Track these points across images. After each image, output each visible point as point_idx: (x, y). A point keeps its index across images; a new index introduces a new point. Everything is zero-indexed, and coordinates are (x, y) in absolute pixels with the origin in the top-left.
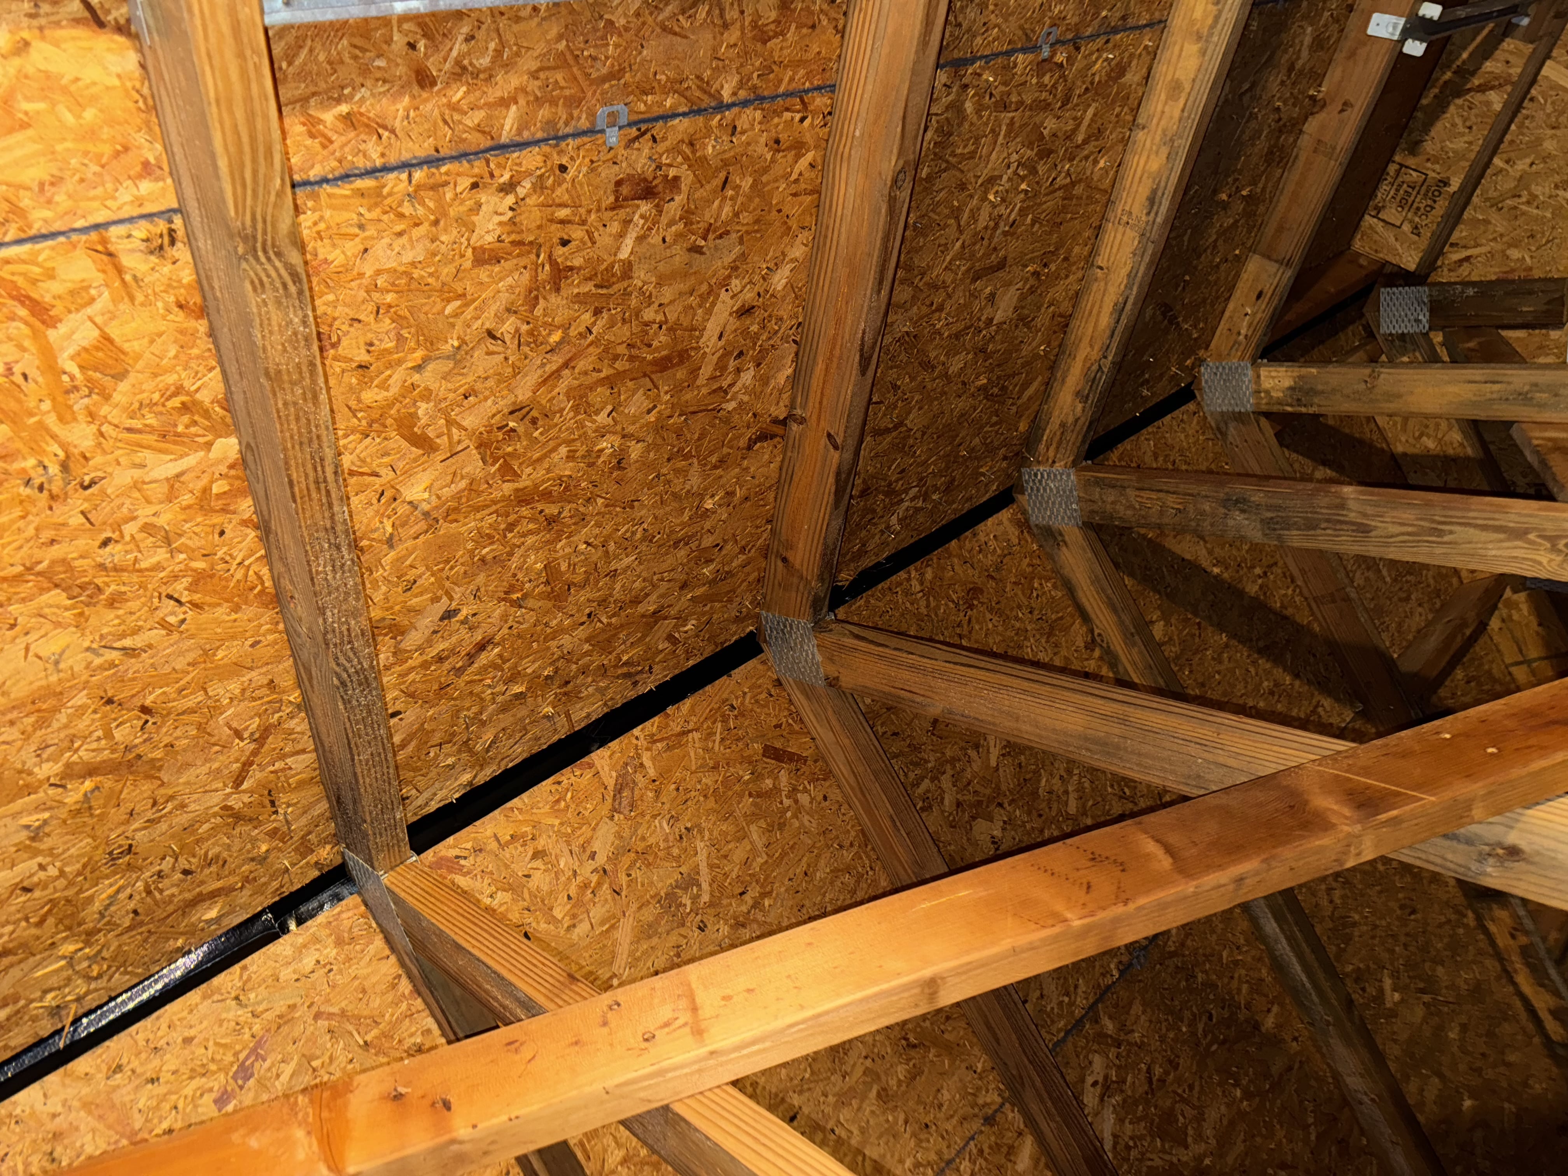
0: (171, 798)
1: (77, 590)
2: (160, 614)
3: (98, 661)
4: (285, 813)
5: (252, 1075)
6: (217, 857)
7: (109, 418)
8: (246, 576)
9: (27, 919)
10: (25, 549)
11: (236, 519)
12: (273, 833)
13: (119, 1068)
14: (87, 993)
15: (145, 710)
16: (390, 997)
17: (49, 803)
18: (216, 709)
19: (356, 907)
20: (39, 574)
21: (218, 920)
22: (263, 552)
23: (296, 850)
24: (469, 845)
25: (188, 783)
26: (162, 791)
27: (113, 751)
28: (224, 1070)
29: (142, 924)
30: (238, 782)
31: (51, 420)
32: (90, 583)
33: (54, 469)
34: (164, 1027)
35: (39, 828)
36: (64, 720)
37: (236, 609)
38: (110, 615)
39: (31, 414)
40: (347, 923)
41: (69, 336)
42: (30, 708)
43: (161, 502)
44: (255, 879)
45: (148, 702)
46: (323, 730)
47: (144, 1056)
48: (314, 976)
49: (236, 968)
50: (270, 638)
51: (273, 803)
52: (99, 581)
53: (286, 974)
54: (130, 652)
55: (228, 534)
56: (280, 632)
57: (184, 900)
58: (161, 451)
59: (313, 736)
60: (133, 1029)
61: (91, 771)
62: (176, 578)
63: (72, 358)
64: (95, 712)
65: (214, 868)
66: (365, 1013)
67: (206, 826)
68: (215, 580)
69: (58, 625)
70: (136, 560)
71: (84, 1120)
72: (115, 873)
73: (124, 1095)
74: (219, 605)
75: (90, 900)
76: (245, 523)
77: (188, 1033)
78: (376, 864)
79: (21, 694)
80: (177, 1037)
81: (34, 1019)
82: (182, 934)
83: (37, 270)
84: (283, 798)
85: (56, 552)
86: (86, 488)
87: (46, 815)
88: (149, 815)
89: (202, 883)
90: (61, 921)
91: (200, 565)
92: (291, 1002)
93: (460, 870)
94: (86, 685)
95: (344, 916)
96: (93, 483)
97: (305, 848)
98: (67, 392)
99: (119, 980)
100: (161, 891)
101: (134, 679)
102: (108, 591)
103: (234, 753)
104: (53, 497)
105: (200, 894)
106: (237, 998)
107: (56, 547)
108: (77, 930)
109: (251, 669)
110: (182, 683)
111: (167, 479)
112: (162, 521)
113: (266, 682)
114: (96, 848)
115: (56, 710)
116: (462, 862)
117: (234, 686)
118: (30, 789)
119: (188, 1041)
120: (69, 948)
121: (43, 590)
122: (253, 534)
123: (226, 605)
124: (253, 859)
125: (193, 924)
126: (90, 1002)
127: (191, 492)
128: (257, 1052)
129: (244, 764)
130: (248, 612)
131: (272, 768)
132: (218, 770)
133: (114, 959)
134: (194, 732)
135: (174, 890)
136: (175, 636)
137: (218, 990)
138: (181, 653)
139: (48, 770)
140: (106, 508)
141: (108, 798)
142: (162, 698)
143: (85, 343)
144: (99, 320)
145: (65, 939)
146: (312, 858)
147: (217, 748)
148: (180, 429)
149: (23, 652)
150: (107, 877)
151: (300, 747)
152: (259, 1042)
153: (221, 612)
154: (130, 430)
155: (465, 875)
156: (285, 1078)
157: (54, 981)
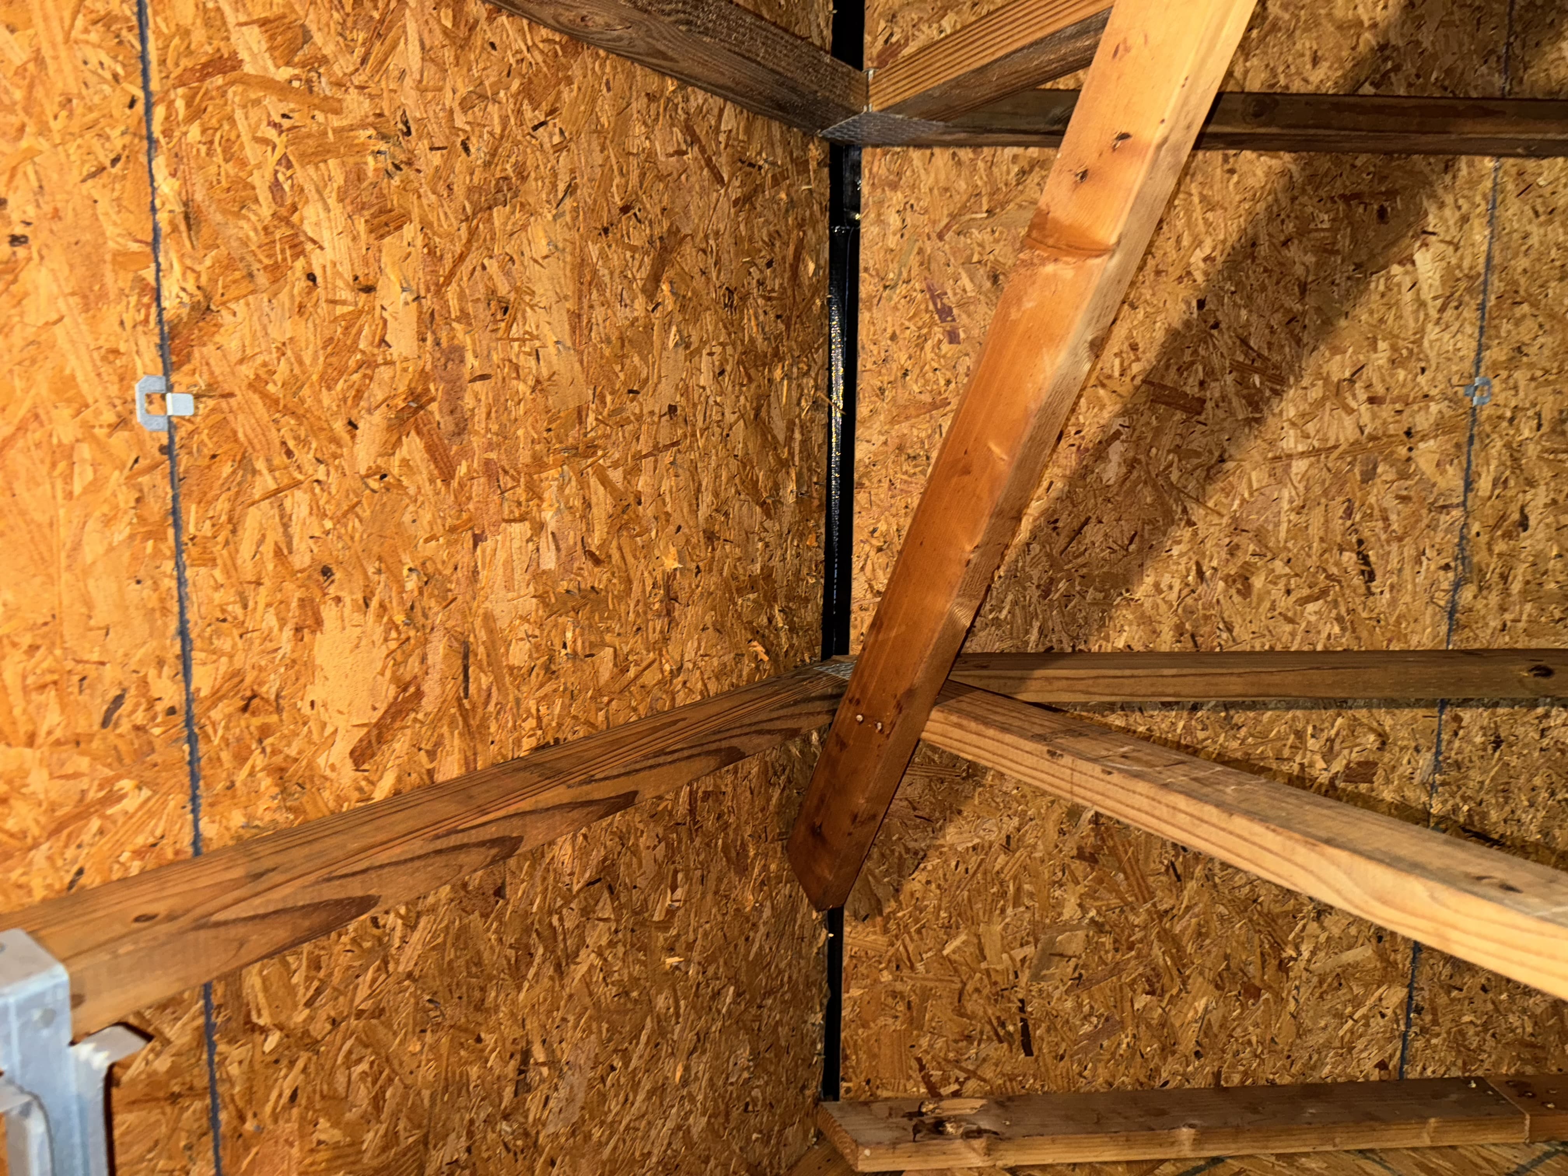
0: (706, 237)
1: (500, 195)
2: (547, 146)
3: (568, 218)
4: (766, 161)
5: (950, 309)
6: (770, 235)
7: (348, 71)
8: (542, 52)
9: (742, 385)
10: (449, 212)
11: (483, 24)
12: (776, 182)
13: (882, 390)
14: (816, 380)
15: (625, 209)
16: (965, 172)
17: (666, 320)
18: (651, 156)
19: (874, 155)
20: (474, 214)
21: (818, 267)
22: (525, 22)
23: (798, 173)
24: (882, 24)
25: (701, 218)
26: (698, 240)
27: (647, 253)
28: (933, 324)
29: (789, 318)
30: (719, 179)
31: (336, 122)
32: (497, 183)
33: (383, 146)
34: (872, 347)
35: (681, 337)
36: (606, 272)
37: (569, 81)
38: (532, 184)
39: (325, 133)
40: (883, 172)
41: (254, 56)
42: (585, 288)
43: (444, 79)
44: (803, 220)
45: (620, 203)
46: (714, 77)
47: (884, 371)
48: (908, 221)
49: (862, 275)
50: (608, 69)
51: (751, 165)
52: (498, 175)
53: (892, 242)
54: (571, 189)
55: (496, 40)
56: (607, 58)
57: (789, 279)
58: (394, 46)
59: (714, 93)
60: (860, 367)
61: (655, 278)
62: (519, 112)
63: (278, 67)
64: (610, 246)
65: (778, 244)
66: (965, 197)
67: (742, 227)
68: (536, 81)
69: (524, 227)
70: (491, 133)
71: (904, 428)
72: (742, 312)
73: (903, 397)
74: (559, 93)
75: (752, 340)
76: (490, 19)
77: (888, 335)
78: (855, 108)
79: (571, 287)
80: (886, 342)
81: (812, 421)
82: (813, 296)
83: (176, 41)
84: (751, 153)
85: (459, 190)
86: (409, 133)
87: (674, 329)
88: (711, 261)
89: (784, 258)
90: (756, 366)
91: (515, 85)
92: (916, 250)
93: (900, 46)
94: (584, 239)
95: (875, 169)
96: (406, 123)
97: (802, 165)
98: (311, 90)
99: (819, 356)
100: (773, 290)
101: (595, 201)
102: (510, 171)
103: (693, 166)
104: (409, 163)
105: (791, 265)
106: (885, 287)
107: (455, 187)
108: (768, 361)
109: (629, 104)
110: (615, 167)
111: (423, 59)
112: (463, 90)
113: (646, 100)
114: (716, 311)
115: (595, 272)
116: (894, 39)
117: (639, 129)
118: (649, 327)
119: (893, 337)
120: (778, 374)
121: (490, 220)
122: (504, 18)
123: (562, 86)
124: (787, 211)
125: (810, 285)
126: (823, 382)
127: (443, 46)
128: (934, 294)
129: (708, 165)
130: (576, 71)
131: (722, 146)
132: (702, 187)
133: (803, 351)
134: (662, 186)
135: (777, 282)
136: (573, 146)
137: (871, 297)
138: (590, 151)
139: (640, 304)
140: (432, 127)
141: (683, 280)
142: (622, 191)
143: (264, 46)
144: (243, 18)
145: (770, 371)
146: (813, 165)
147: (683, 177)
148: (376, 15)
149: (537, 267)
150: (742, 319)
151: (716, 111)
152: (929, 289)
153: (567, 95)
154: (364, 61)
155: (906, 44)
156: (969, 286)
157: (795, 394)
